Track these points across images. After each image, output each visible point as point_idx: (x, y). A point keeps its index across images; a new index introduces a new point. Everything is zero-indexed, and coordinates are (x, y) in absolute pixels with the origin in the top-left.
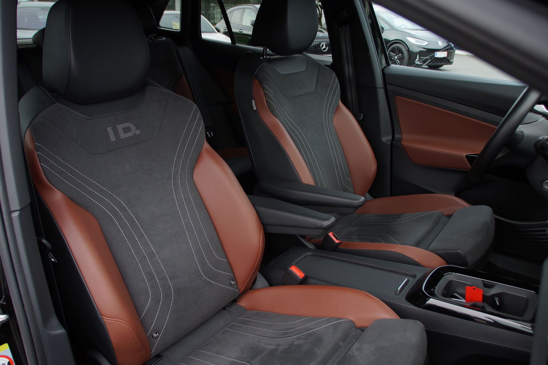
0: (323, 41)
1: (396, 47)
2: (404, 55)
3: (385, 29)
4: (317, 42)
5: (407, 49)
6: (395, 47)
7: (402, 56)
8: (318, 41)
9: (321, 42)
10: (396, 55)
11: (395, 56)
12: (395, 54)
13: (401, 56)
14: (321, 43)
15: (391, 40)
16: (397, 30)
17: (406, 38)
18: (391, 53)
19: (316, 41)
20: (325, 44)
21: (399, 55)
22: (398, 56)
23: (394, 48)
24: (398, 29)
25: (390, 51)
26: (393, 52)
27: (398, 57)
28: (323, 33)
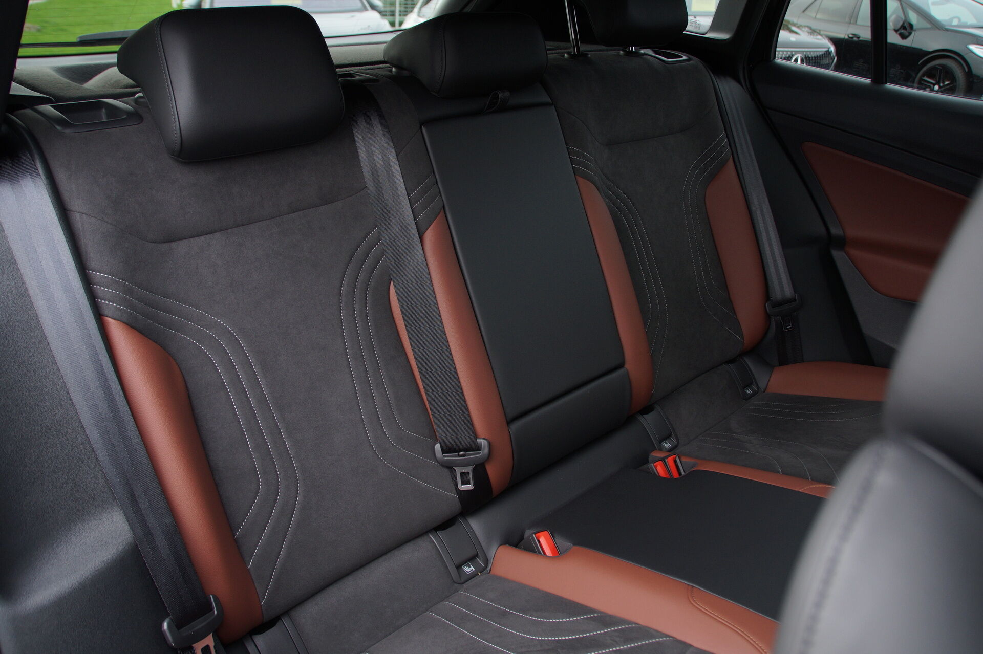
0: (797, 52)
1: (940, 65)
2: (956, 82)
3: (915, 27)
4: (785, 53)
5: (967, 70)
6: (937, 66)
7: (952, 85)
8: (783, 51)
9: (793, 53)
10: (938, 83)
11: (934, 85)
12: (934, 80)
13: (948, 85)
14: (793, 56)
15: (931, 50)
16: (947, 30)
17: (966, 47)
18: (926, 78)
19: (779, 51)
20: (801, 57)
21: (943, 83)
22: (941, 85)
23: (934, 68)
24: (947, 27)
25: (923, 75)
26: (931, 76)
27: (940, 87)
28: (797, 36)
